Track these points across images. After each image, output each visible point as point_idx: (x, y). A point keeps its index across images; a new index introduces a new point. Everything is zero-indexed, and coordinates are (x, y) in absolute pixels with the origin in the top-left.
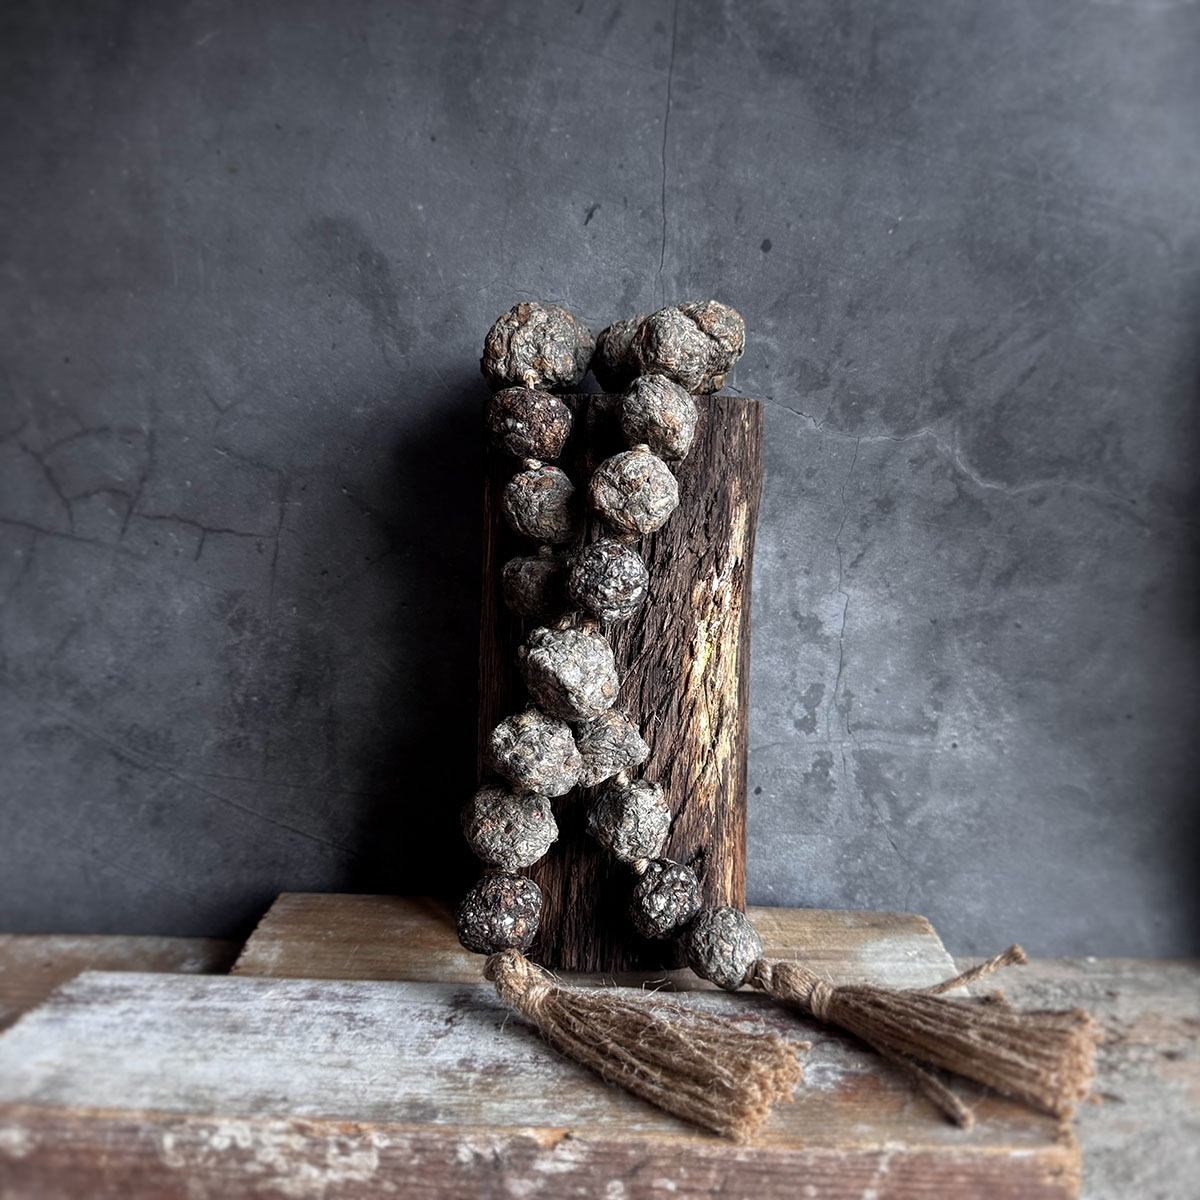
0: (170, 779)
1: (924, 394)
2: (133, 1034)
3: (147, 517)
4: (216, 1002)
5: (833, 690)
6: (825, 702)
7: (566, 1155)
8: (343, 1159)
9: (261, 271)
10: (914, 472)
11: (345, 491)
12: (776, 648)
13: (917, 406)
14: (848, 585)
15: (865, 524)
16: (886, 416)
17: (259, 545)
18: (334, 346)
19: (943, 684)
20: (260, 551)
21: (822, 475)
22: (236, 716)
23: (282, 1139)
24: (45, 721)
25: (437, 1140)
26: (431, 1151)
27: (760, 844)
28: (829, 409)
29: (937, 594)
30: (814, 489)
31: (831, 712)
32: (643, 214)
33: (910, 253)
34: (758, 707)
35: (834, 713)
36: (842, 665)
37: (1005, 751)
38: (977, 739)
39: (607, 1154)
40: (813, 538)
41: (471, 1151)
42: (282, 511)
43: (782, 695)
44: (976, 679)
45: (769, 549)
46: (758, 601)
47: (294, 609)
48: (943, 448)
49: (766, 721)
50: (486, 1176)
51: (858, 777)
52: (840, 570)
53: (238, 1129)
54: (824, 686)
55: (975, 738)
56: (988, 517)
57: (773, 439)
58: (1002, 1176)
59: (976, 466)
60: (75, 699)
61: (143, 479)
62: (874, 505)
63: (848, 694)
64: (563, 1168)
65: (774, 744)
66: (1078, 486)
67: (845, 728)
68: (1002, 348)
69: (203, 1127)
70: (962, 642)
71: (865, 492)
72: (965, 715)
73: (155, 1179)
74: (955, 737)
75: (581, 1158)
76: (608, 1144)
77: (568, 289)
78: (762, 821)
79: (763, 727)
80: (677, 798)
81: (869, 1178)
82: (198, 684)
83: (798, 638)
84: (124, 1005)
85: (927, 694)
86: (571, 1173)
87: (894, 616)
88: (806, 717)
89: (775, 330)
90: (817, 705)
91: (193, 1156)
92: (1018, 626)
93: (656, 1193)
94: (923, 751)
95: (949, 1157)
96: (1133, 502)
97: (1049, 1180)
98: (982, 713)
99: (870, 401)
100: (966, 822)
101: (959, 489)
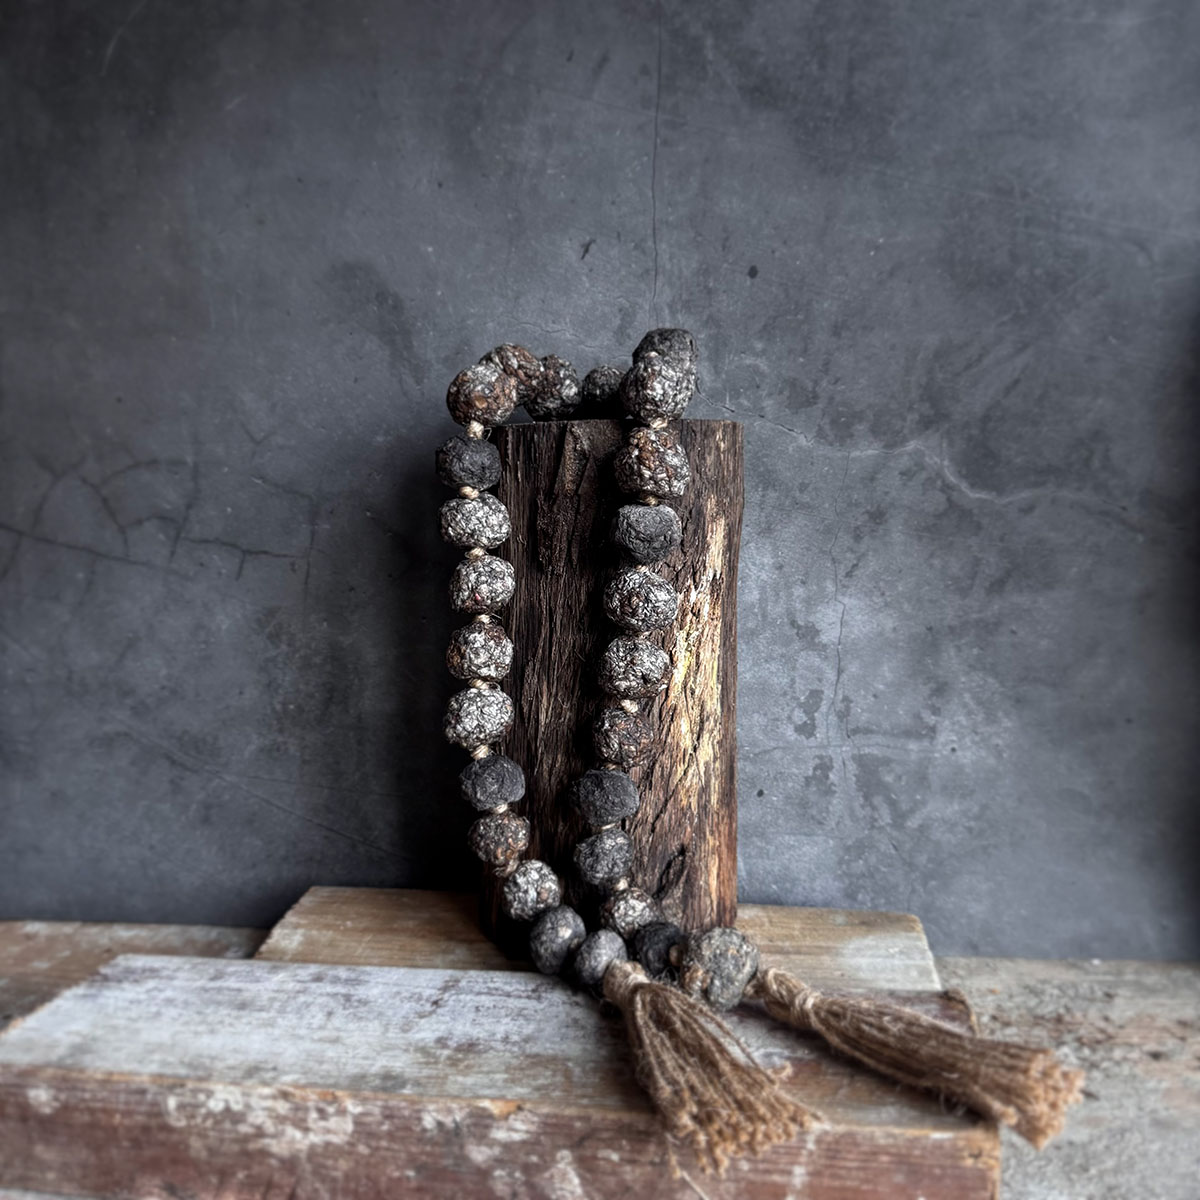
0: (217, 780)
1: (910, 409)
2: (154, 1009)
3: (193, 541)
4: (232, 983)
5: (832, 696)
6: (824, 708)
7: (519, 1125)
8: (322, 1124)
9: (288, 314)
10: (905, 485)
11: (368, 514)
12: (775, 656)
13: (904, 420)
14: (843, 595)
15: (859, 535)
16: (875, 431)
17: (293, 564)
18: (356, 380)
19: (941, 689)
20: (294, 570)
21: (815, 489)
22: (275, 722)
23: (269, 1103)
24: (108, 728)
25: (404, 1108)
26: (399, 1118)
27: (764, 844)
28: (819, 425)
29: (931, 601)
30: (807, 503)
31: (830, 717)
32: (636, 247)
33: (891, 274)
34: (758, 712)
35: (833, 719)
36: (840, 672)
37: (1005, 755)
38: (976, 743)
39: (555, 1125)
40: (808, 549)
41: (435, 1119)
42: (313, 533)
43: (782, 700)
44: (974, 684)
45: (766, 561)
46: (756, 610)
47: (325, 624)
48: (932, 460)
49: (766, 726)
50: (448, 1143)
51: (858, 781)
52: (835, 580)
53: (231, 1093)
54: (822, 692)
55: (973, 742)
56: (979, 527)
57: (767, 456)
58: (923, 1157)
59: (965, 477)
60: (132, 708)
61: (189, 507)
62: (866, 517)
63: (846, 699)
64: (517, 1137)
65: (775, 748)
66: (1067, 494)
67: (844, 733)
68: (986, 362)
69: (201, 1091)
70: (959, 649)
71: (857, 505)
72: (963, 719)
73: (162, 1136)
74: (953, 741)
75: (533, 1128)
76: (556, 1116)
77: (568, 320)
78: (765, 823)
79: (765, 732)
80: (659, 799)
81: (798, 1155)
82: (241, 693)
83: (797, 645)
84: (151, 984)
85: (925, 699)
86: (524, 1143)
87: (889, 624)
88: (805, 722)
89: (764, 352)
90: (816, 711)
91: (193, 1117)
92: (1014, 632)
93: (602, 1163)
94: (922, 755)
95: (872, 1138)
96: (1124, 508)
97: (969, 1162)
98: (980, 718)
99: (858, 416)
100: (967, 824)
101: (949, 500)
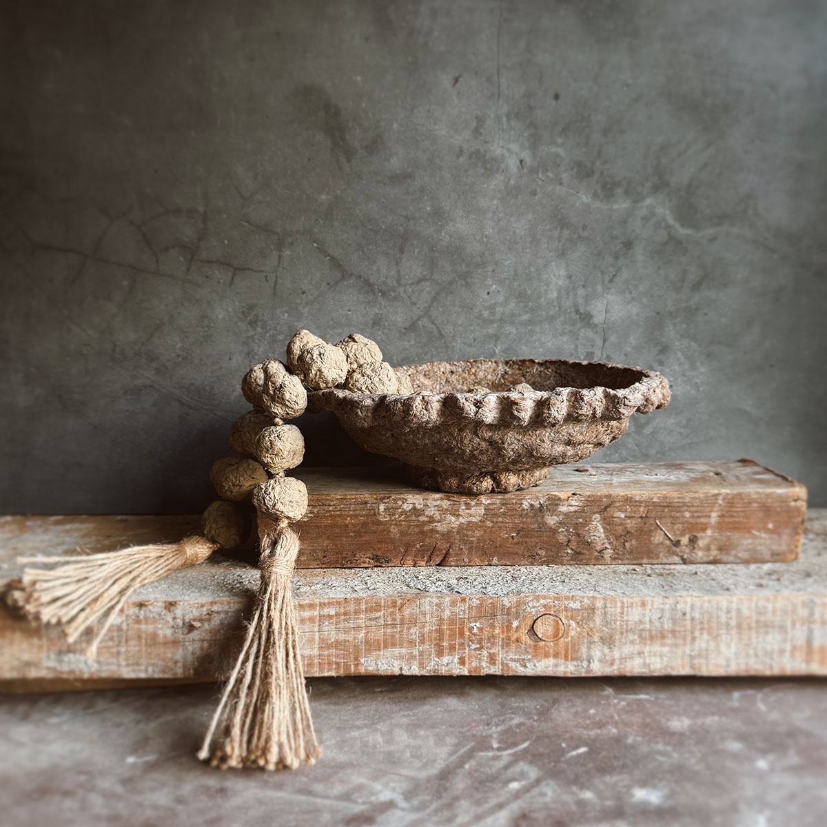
1: (647, 180)
3: (202, 261)
5: (600, 355)
10: (644, 225)
11: (315, 245)
12: (566, 331)
13: (644, 186)
14: (607, 293)
15: (617, 257)
16: (627, 193)
17: (266, 277)
19: (664, 350)
20: (267, 281)
21: (591, 229)
24: (138, 382)
28: (594, 189)
29: (658, 296)
30: (587, 237)
32: (487, 80)
33: (636, 101)
36: (605, 341)
37: (701, 389)
38: (684, 382)
40: (587, 266)
42: (280, 257)
44: (683, 347)
45: (561, 273)
46: (555, 304)
47: (286, 314)
48: (660, 210)
52: (603, 285)
54: (594, 353)
55: (682, 380)
56: (685, 251)
57: (562, 209)
59: (678, 220)
60: (156, 369)
61: (200, 239)
62: (621, 245)
63: (608, 357)
66: (735, 230)
68: (689, 153)
70: (674, 325)
71: (616, 238)
72: (677, 368)
77: (444, 123)
82: (230, 359)
83: (579, 325)
85: (654, 355)
87: (634, 311)
89: (563, 144)
92: (706, 314)
96: (766, 239)
98: (686, 367)
99: (616, 184)
100: (679, 431)
101: (669, 234)
